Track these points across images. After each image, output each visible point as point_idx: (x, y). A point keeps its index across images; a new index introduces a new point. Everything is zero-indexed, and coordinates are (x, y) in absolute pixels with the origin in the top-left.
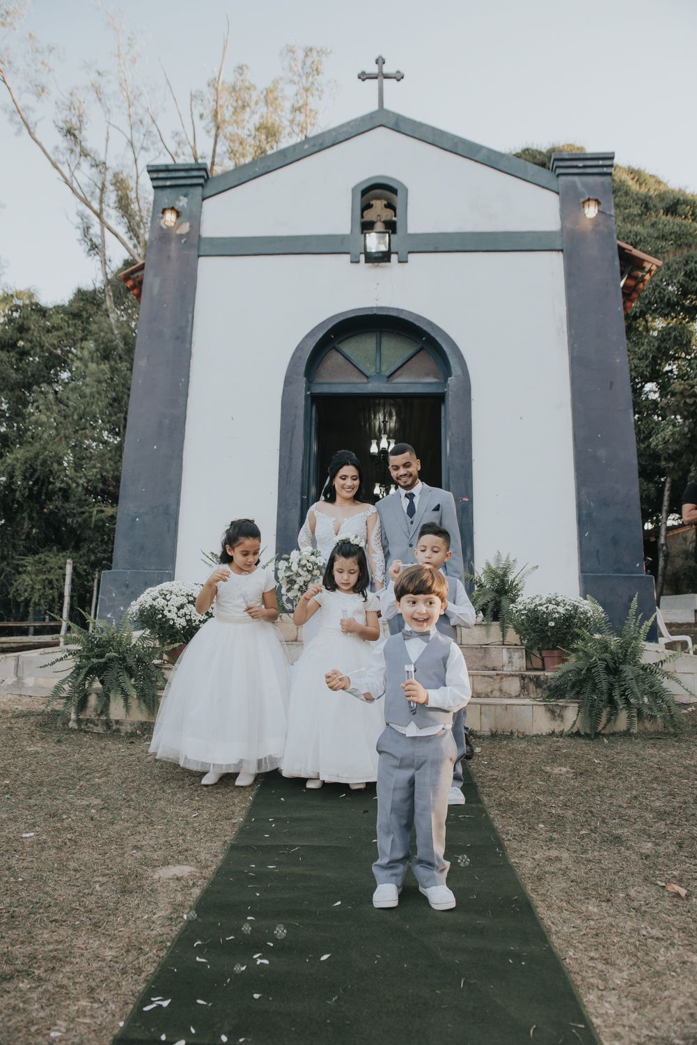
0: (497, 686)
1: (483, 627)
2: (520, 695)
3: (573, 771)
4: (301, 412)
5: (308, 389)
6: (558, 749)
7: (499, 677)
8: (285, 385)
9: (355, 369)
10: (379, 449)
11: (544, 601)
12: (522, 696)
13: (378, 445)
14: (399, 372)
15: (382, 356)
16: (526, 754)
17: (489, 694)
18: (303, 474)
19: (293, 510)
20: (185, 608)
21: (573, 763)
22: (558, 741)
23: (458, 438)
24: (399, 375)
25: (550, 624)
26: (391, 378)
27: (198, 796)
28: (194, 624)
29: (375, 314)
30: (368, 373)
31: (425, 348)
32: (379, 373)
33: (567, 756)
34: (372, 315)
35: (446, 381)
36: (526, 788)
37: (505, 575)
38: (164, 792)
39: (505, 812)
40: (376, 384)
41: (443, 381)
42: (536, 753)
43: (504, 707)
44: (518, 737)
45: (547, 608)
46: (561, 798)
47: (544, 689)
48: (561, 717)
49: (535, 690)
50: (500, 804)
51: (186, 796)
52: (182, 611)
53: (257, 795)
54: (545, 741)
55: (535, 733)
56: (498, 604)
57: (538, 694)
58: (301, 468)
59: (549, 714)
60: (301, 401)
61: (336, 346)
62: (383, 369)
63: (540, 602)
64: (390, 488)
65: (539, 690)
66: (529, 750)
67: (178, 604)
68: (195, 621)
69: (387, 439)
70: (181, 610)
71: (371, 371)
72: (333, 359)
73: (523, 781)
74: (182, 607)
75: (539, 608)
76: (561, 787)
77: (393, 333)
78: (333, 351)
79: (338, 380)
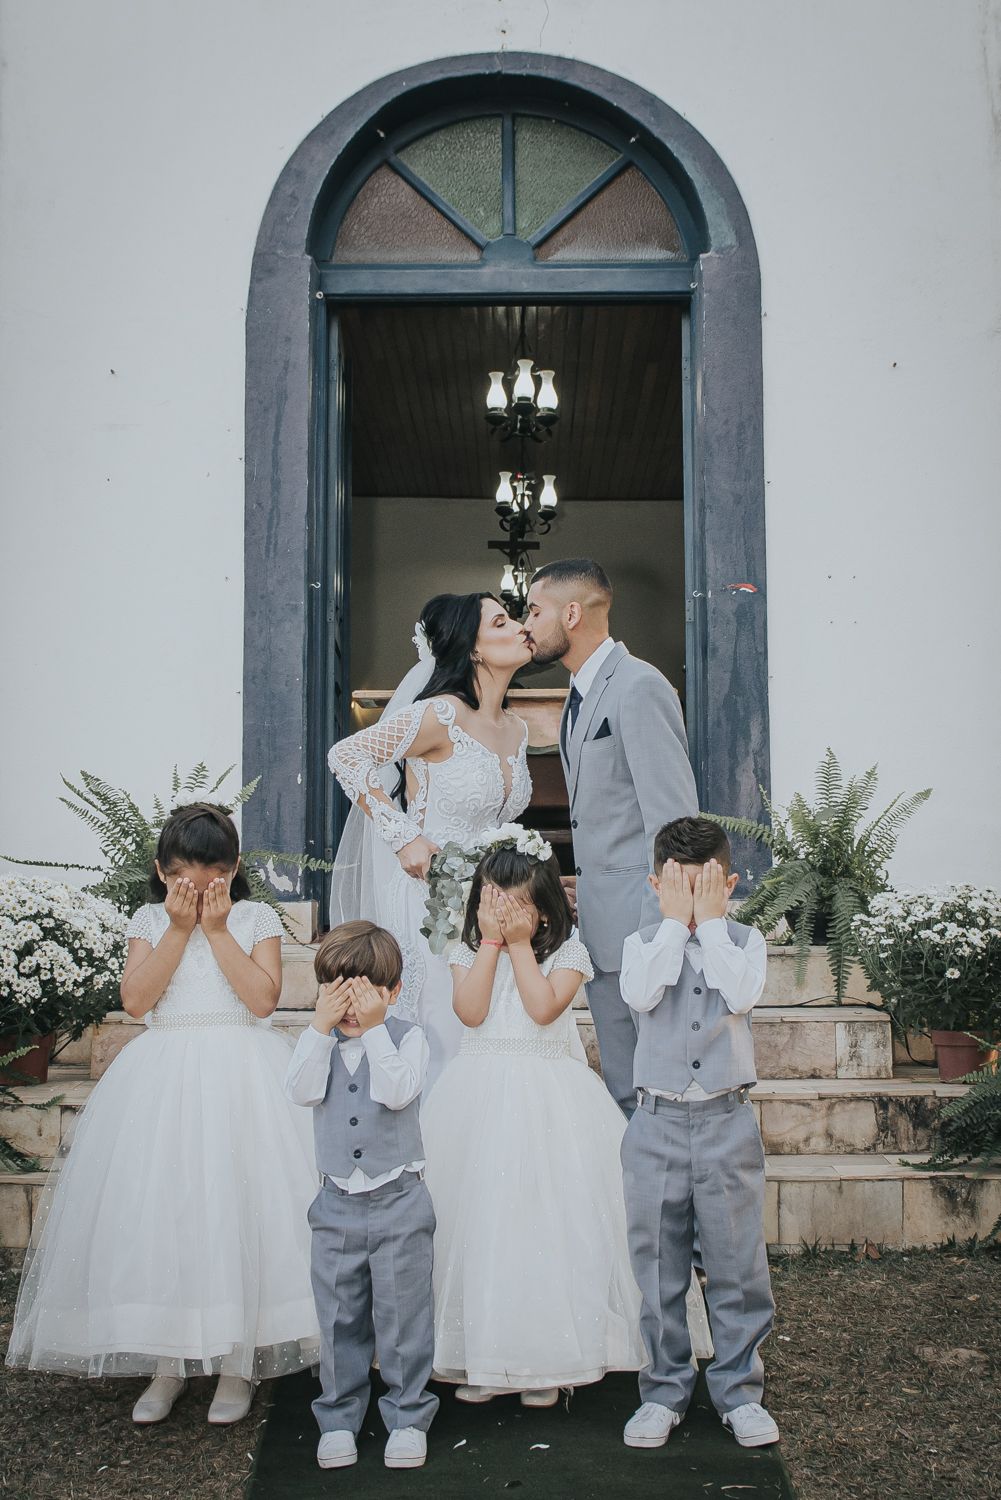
0: (819, 1126)
1: (789, 962)
2: (874, 1145)
3: (984, 1357)
4: (302, 353)
5: (318, 283)
6: (959, 1291)
7: (826, 1103)
8: (255, 279)
9: (446, 223)
10: (510, 399)
11: (935, 913)
12: (880, 1148)
13: (508, 386)
14: (566, 231)
15: (519, 188)
16: (882, 1309)
17: (801, 1145)
18: (310, 524)
19: (287, 626)
20: (38, 953)
21: (988, 1334)
22: (960, 1269)
23: (726, 422)
24: (567, 242)
25: (948, 975)
26: (544, 248)
27: (128, 1453)
28: (60, 991)
29: (499, 73)
30: (482, 236)
31: (636, 162)
32: (511, 237)
33: (976, 1313)
34: (491, 76)
35: (694, 259)
36: (874, 1406)
37: (844, 823)
38: (44, 1445)
39: (825, 1471)
40: (504, 267)
41: (685, 258)
42: (906, 1307)
43: (834, 1186)
44: (868, 1257)
45: (942, 933)
46: (953, 1428)
47: (935, 1130)
48: (972, 1206)
49: (911, 1133)
50: (815, 1452)
51: (96, 1455)
52: (29, 962)
53: (263, 1450)
54: (929, 1268)
55: (907, 1244)
56: (825, 901)
57: (920, 1143)
58: (305, 510)
59: (942, 1200)
60: (299, 320)
61: (393, 159)
62: (522, 224)
63: (927, 915)
64: (541, 484)
65: (921, 1133)
66: (889, 1297)
67: (19, 943)
68: (63, 984)
69: (533, 370)
70: (28, 958)
71: (489, 230)
72: (385, 194)
73: (870, 1387)
74: (26, 950)
75: (924, 934)
76: (955, 1401)
77: (548, 119)
78: (385, 170)
79: (398, 257)
